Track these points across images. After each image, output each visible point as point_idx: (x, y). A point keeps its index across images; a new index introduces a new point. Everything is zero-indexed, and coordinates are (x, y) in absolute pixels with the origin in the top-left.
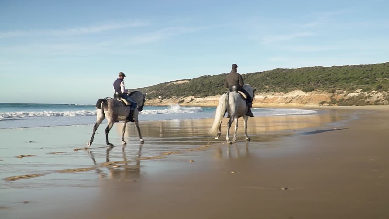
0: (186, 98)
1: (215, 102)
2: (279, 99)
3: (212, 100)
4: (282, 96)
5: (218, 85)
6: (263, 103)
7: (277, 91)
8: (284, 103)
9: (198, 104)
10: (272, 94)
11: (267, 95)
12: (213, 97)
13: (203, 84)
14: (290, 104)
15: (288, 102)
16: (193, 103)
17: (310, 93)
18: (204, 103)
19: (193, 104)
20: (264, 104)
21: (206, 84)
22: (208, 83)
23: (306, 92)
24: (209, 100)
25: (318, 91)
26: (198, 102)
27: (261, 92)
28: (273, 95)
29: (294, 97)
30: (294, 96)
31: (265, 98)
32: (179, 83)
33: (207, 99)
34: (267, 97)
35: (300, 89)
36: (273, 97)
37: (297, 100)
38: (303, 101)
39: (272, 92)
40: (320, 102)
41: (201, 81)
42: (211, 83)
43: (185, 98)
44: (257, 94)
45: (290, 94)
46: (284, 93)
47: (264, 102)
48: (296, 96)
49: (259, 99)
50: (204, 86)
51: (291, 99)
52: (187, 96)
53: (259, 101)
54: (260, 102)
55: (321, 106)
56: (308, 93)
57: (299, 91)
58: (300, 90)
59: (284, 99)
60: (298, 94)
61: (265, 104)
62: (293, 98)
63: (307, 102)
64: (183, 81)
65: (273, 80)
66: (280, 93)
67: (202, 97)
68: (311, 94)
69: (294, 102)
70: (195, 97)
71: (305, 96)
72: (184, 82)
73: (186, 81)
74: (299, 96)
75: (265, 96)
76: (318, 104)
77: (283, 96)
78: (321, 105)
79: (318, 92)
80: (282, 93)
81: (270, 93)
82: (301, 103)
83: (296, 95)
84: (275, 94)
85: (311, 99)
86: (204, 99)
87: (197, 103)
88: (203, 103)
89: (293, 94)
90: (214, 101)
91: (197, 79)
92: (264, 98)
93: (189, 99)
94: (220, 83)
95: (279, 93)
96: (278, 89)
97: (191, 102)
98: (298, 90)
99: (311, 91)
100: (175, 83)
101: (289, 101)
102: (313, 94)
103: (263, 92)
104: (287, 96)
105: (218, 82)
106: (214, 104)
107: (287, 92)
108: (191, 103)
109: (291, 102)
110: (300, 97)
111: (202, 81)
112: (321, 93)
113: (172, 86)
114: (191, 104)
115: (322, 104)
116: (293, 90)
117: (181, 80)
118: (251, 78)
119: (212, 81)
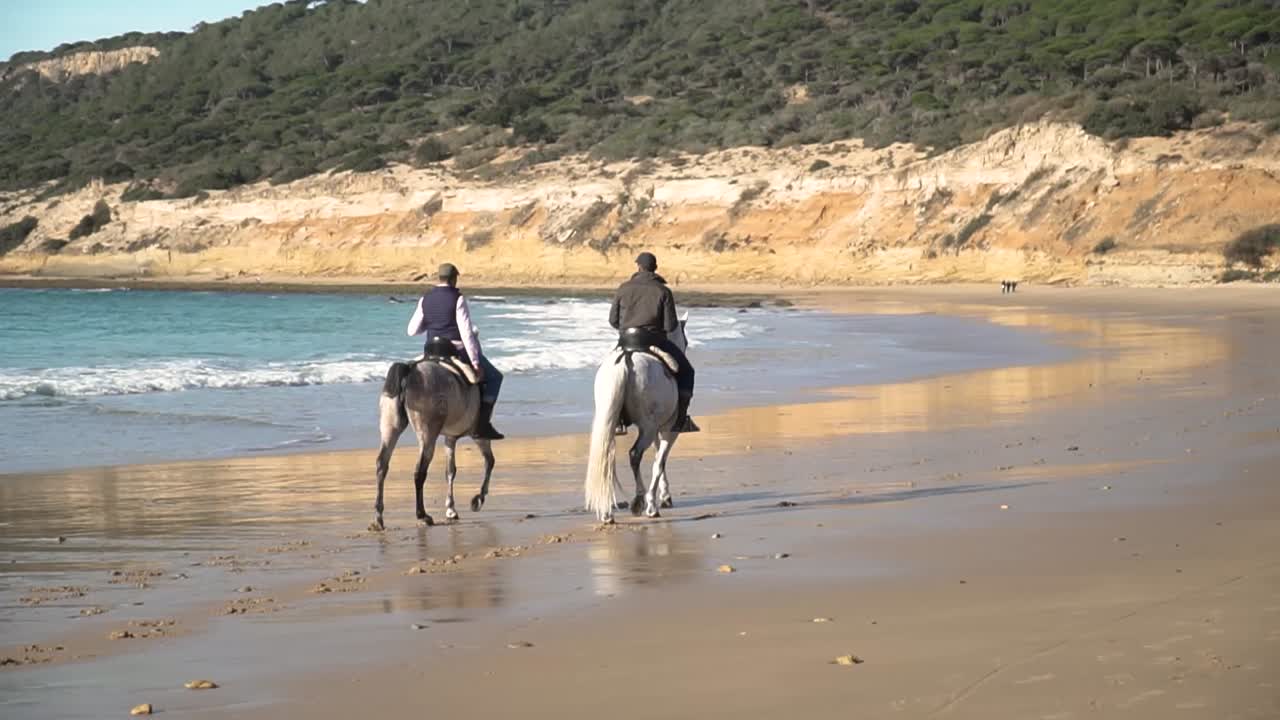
0: (54, 205)
1: (290, 235)
2: (872, 206)
3: (268, 218)
4: (903, 176)
5: (394, 80)
6: (721, 245)
7: (864, 129)
8: (914, 253)
9: (141, 256)
10: (811, 161)
11: (764, 174)
12: (282, 189)
13: (266, 79)
14: (966, 254)
15: (949, 241)
16: (97, 248)
17: (1155, 146)
18: (198, 248)
19: (100, 259)
20: (727, 254)
21: (286, 80)
22: (307, 63)
23: (1113, 138)
24: (245, 223)
25: (1233, 126)
26: (144, 243)
27: (721, 144)
28: (820, 165)
29: (1004, 191)
30: (1008, 179)
31: (748, 196)
32: (84, 71)
33: (227, 209)
34: (763, 186)
35: (1065, 111)
36: (813, 185)
37: (1033, 217)
38: (1088, 227)
39: (813, 141)
40: (1225, 236)
41: (251, 47)
42: (335, 61)
43: (42, 206)
44: (680, 163)
45: (974, 162)
46: (919, 150)
47: (731, 238)
48: (1022, 176)
49: (691, 207)
50: (270, 92)
51: (980, 210)
52: (69, 178)
53: (689, 228)
54: (698, 238)
55: (1238, 276)
56: (1139, 151)
57: (1054, 128)
58: (1064, 122)
59: (918, 211)
60: (1050, 161)
61: (738, 254)
62: (996, 199)
63: (1122, 234)
64: (113, 54)
65: (867, 36)
66: (884, 152)
67: (184, 196)
68: (1163, 159)
69: (1006, 240)
70: (127, 197)
71: (1108, 182)
72: (122, 57)
73: (137, 49)
74: (1056, 178)
75: (748, 182)
76: (1218, 260)
77: (913, 182)
78: (1240, 266)
79: (1227, 134)
80: (901, 151)
81: (791, 151)
82: (1062, 244)
83: (1033, 164)
84: (835, 160)
85: (1160, 208)
86: (200, 212)
87: (134, 247)
88: (184, 249)
89: (1000, 156)
90: (284, 225)
91: (227, 28)
92: (733, 195)
93: (76, 207)
94: (415, 67)
95: (882, 146)
96: (878, 113)
97: (86, 242)
98: (1044, 122)
99: (1167, 129)
100: (45, 69)
101: (955, 229)
102: (1177, 158)
103: (736, 143)
104: (943, 183)
105: (399, 58)
106: (282, 263)
107: (947, 139)
108: (77, 252)
109: (977, 236)
110: (1065, 185)
111: (260, 51)
112: (1248, 152)
113: (17, 94)
114: (80, 260)
115: (1257, 264)
116: (1008, 120)
117: (106, 45)
118: (688, 17)
119: (346, 45)
